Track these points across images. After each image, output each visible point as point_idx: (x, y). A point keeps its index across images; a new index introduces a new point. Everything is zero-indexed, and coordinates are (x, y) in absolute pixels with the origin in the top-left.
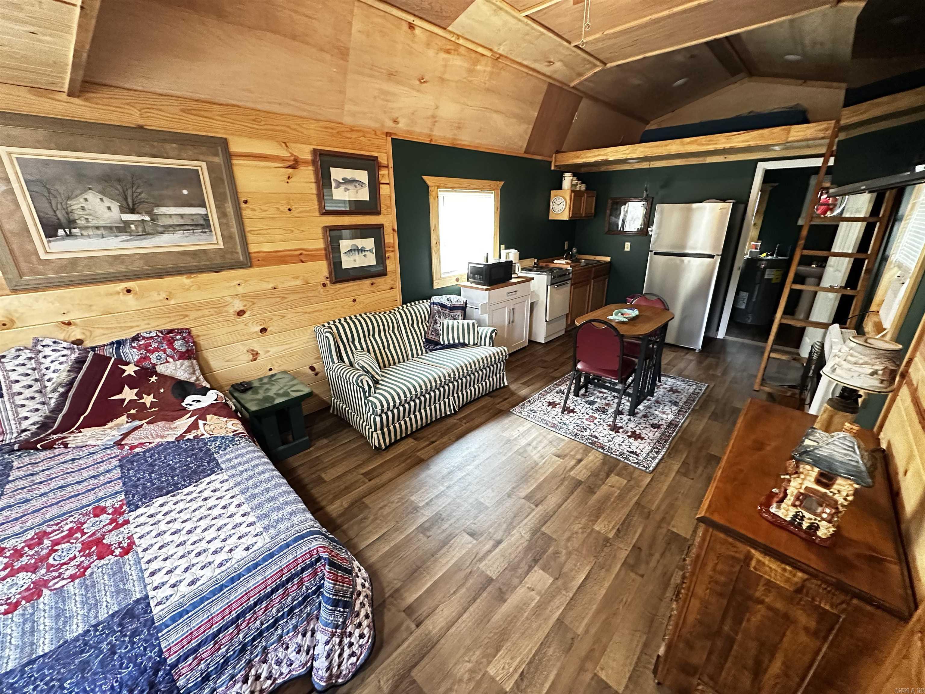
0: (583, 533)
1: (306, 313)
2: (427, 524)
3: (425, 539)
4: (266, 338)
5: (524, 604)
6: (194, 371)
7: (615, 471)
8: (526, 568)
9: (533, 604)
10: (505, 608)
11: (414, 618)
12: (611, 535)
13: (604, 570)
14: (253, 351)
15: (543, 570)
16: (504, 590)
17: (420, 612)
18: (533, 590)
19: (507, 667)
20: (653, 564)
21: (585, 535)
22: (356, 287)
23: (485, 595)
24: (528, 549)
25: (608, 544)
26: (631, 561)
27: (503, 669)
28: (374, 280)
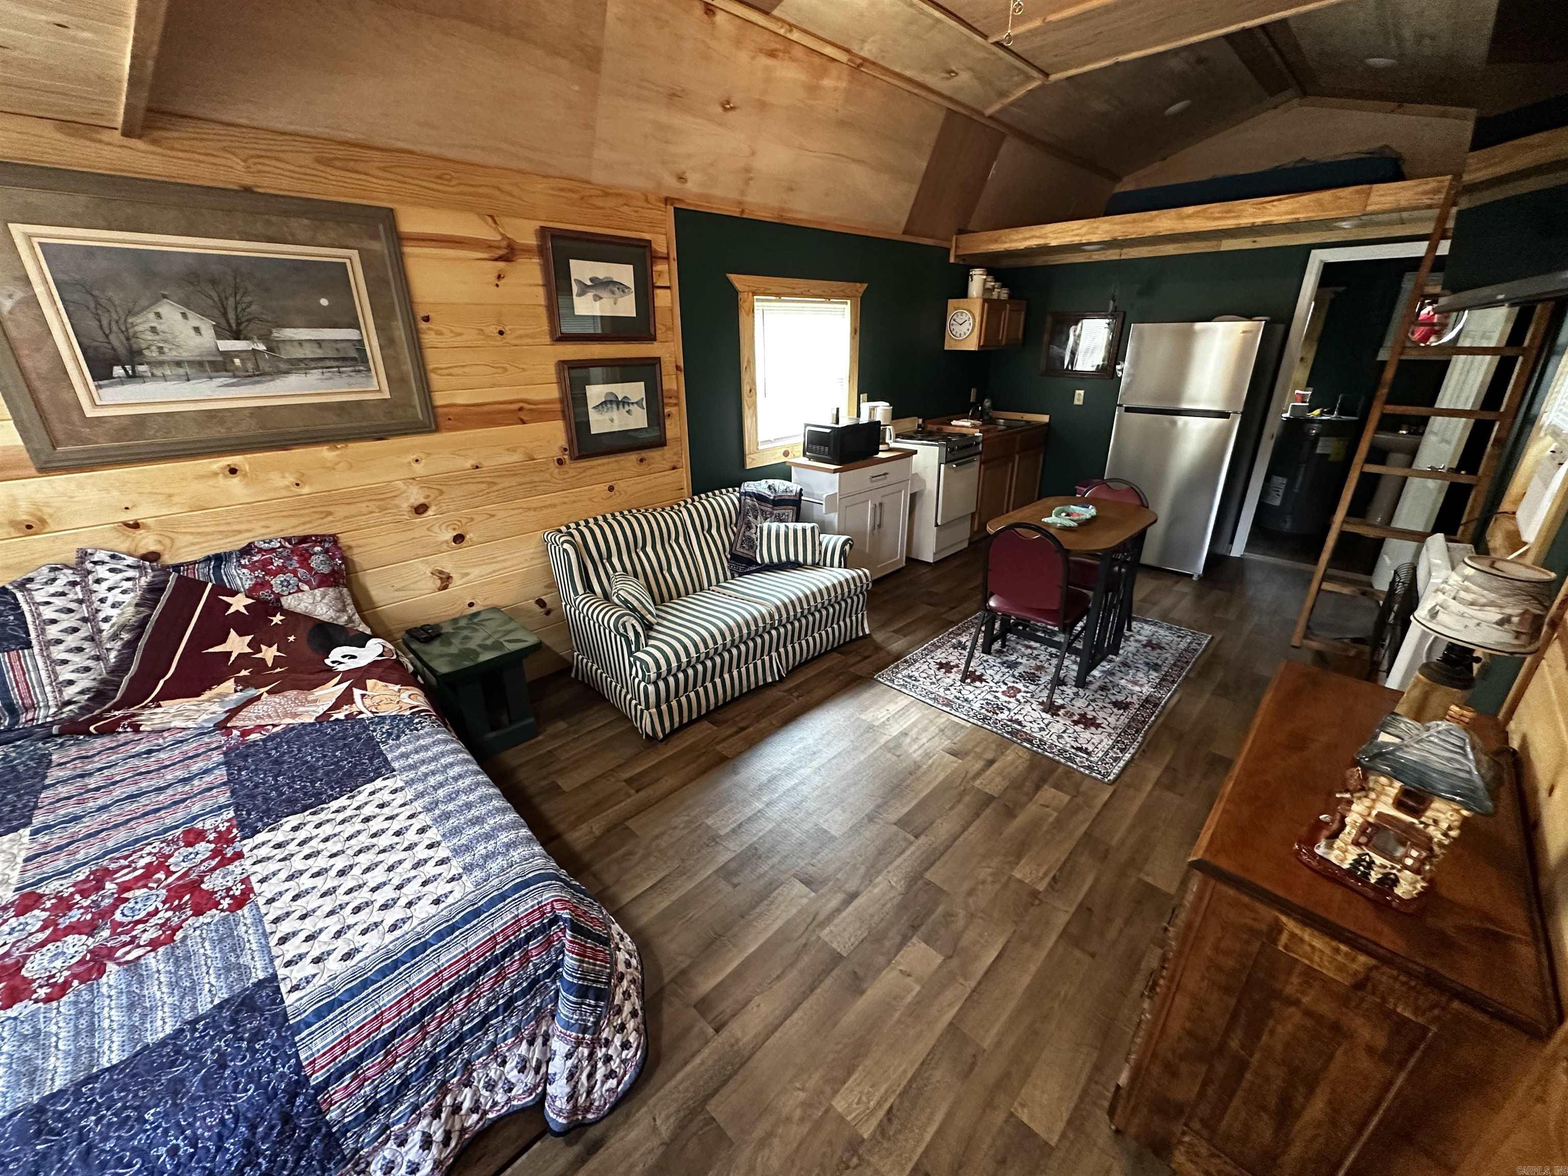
0: (994, 882)
1: (529, 509)
2: (733, 865)
3: (730, 889)
4: (464, 550)
5: (895, 999)
6: (345, 606)
7: (1051, 781)
8: (898, 939)
9: (909, 999)
10: (862, 1003)
11: (711, 1017)
12: (1041, 887)
13: (1029, 944)
14: (441, 572)
15: (926, 942)
16: (861, 973)
17: (721, 1008)
18: (909, 975)
19: (864, 1099)
20: (1112, 934)
21: (997, 886)
22: (614, 466)
23: (828, 982)
24: (903, 907)
25: (1037, 902)
26: (1074, 930)
27: (858, 1103)
28: (645, 454)
